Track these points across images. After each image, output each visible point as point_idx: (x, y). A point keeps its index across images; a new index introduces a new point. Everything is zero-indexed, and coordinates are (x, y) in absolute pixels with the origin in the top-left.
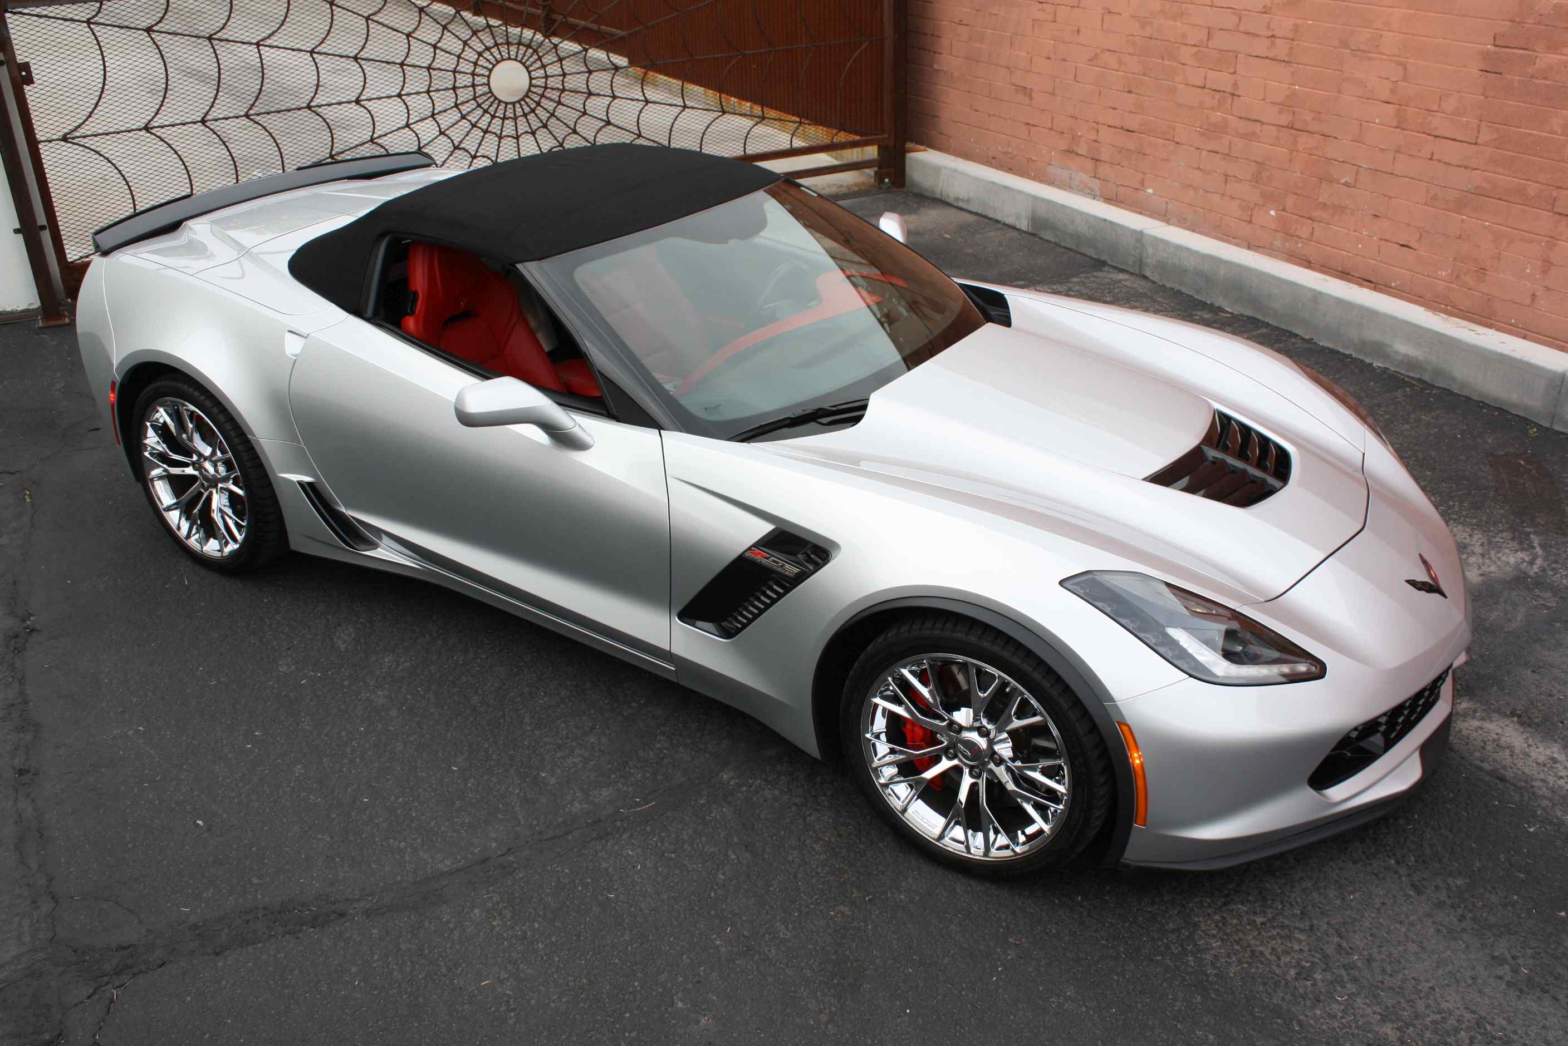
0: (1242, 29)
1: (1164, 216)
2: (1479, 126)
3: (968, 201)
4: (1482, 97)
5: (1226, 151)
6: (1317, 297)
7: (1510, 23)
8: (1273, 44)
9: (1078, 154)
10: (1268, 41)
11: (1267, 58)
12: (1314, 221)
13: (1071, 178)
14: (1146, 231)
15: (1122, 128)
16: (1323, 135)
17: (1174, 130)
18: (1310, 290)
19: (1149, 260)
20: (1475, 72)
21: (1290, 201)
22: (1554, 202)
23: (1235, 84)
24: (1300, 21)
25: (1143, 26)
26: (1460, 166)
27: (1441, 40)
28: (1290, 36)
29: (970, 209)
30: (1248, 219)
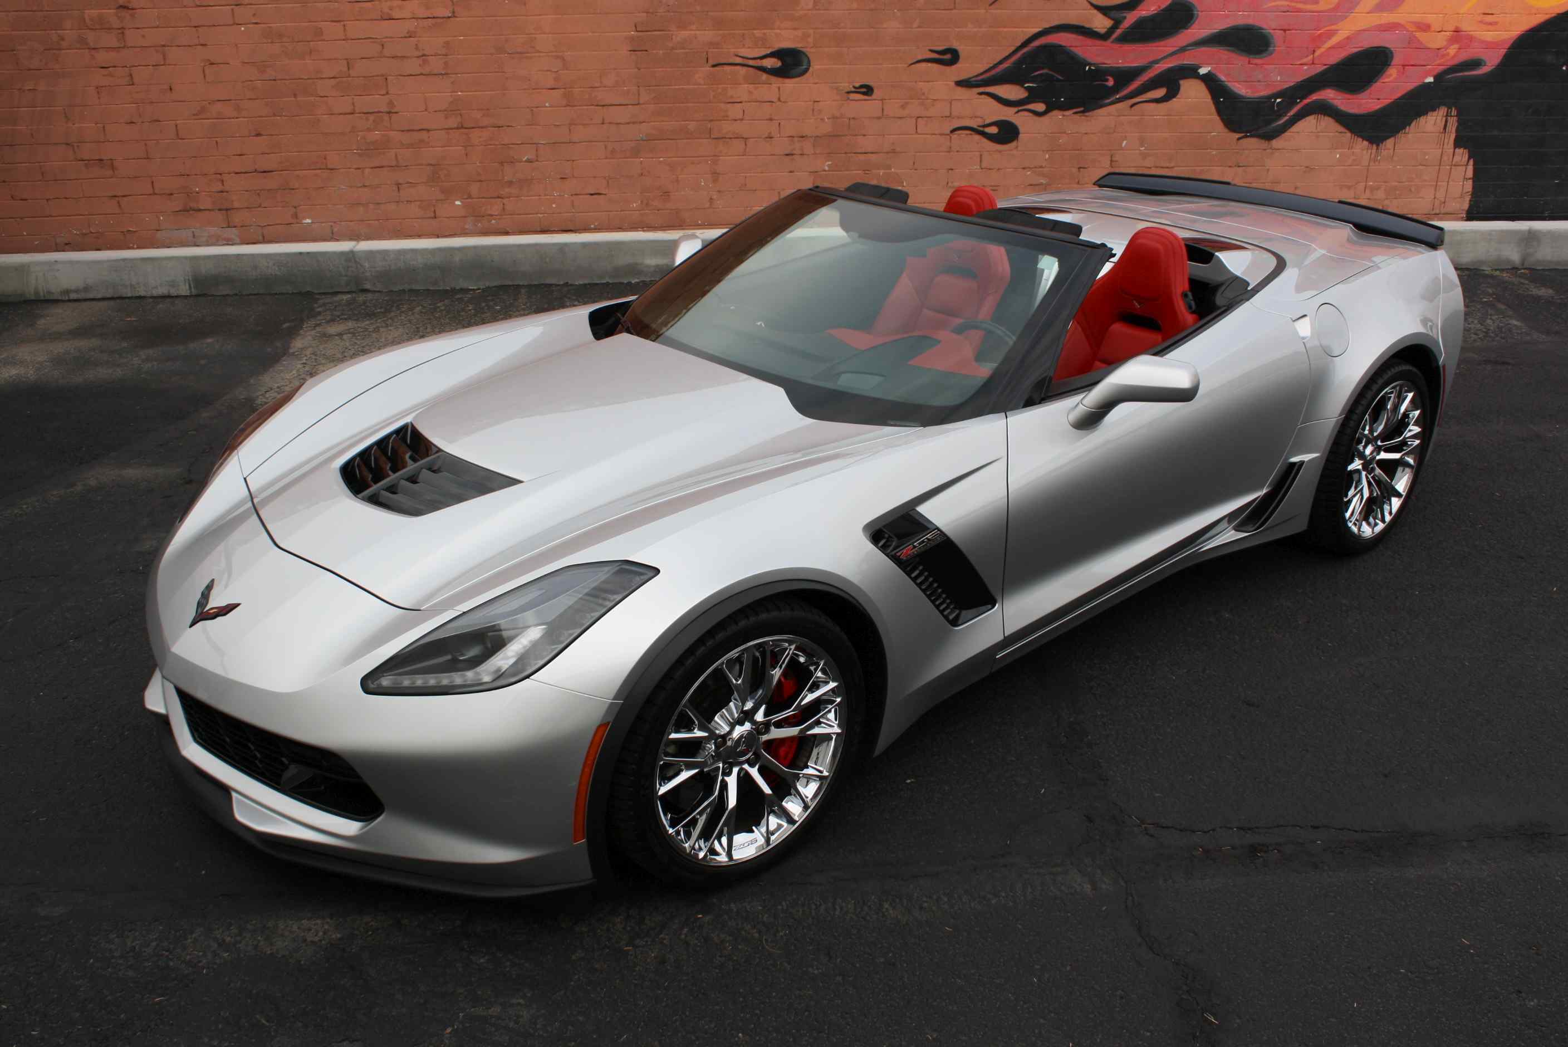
0: (387, 52)
2: (639, 91)
3: (86, 289)
4: (636, 70)
5: (394, 163)
7: (645, 14)
8: (425, 62)
9: (200, 210)
10: (420, 61)
11: (422, 74)
12: (502, 198)
13: (194, 236)
15: (256, 171)
16: (495, 127)
17: (325, 159)
19: (366, 274)
20: (625, 53)
21: (474, 189)
22: (711, 131)
23: (391, 103)
24: (449, 39)
25: (262, 70)
26: (628, 123)
27: (590, 34)
28: (444, 53)
29: (91, 296)
30: (432, 215)
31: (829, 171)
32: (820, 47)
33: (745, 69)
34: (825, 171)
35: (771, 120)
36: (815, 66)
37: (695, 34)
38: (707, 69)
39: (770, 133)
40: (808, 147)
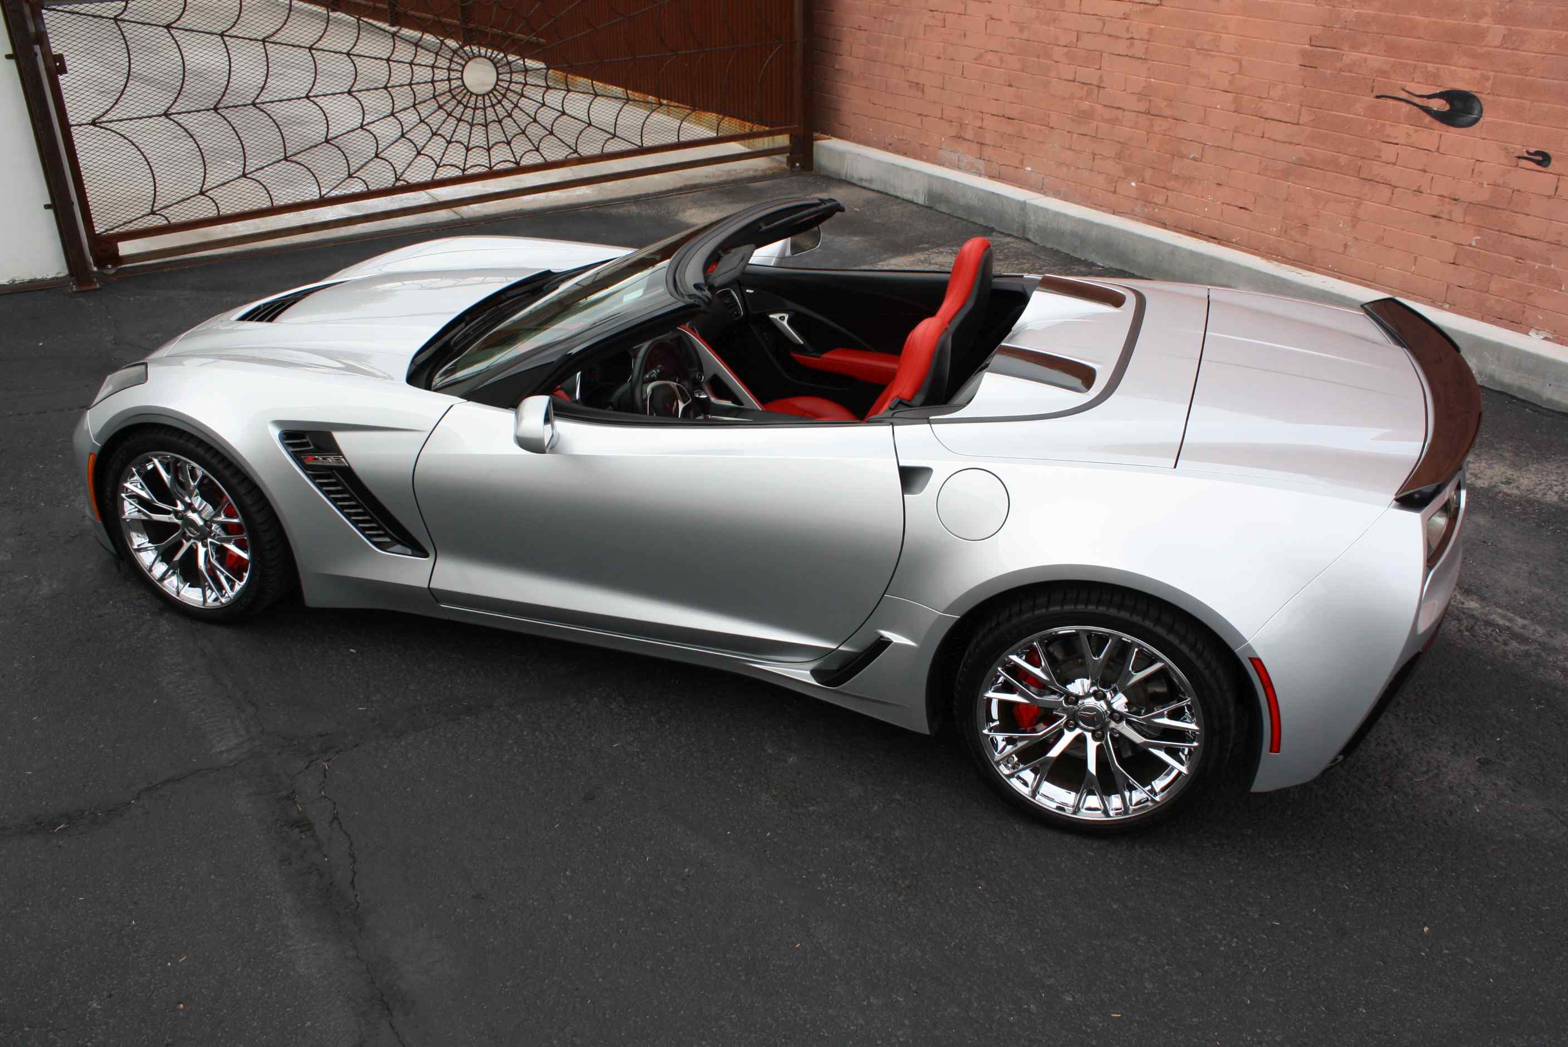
0: (1105, 32)
1: (1042, 190)
2: (1300, 110)
3: (871, 181)
4: (1302, 86)
5: (1094, 134)
6: (1174, 250)
7: (1321, 27)
8: (1132, 44)
9: (964, 139)
10: (1128, 43)
11: (1127, 56)
12: (1168, 190)
13: (959, 161)
14: (1028, 201)
15: (1004, 116)
16: (1174, 119)
17: (1048, 117)
18: (1168, 244)
19: (1032, 226)
20: (1295, 65)
21: (1148, 174)
22: (1360, 170)
23: (1101, 77)
24: (1154, 25)
25: (1022, 30)
26: (1286, 142)
27: (1268, 41)
28: (1146, 38)
29: (872, 187)
30: (1113, 190)
31: (1475, 247)
32: (1498, 95)
33: (1409, 107)
34: (1470, 245)
35: (1425, 171)
36: (1487, 118)
37: (1366, 58)
38: (1370, 99)
39: (1420, 187)
40: (1458, 213)
